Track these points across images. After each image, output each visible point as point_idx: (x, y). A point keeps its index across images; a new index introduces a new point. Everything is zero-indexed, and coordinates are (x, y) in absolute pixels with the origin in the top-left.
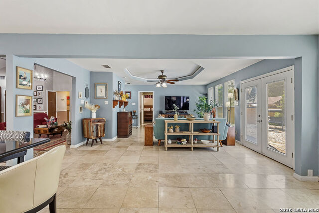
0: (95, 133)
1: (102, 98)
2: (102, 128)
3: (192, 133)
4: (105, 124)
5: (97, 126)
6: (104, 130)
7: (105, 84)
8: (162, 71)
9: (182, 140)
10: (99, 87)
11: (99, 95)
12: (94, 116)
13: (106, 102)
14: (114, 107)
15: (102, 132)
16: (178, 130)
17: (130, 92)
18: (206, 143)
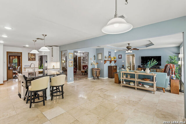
0: (95, 74)
1: (100, 59)
2: (99, 73)
3: (136, 80)
4: (100, 71)
5: (96, 72)
6: (100, 73)
7: (101, 53)
8: (129, 44)
9: (130, 83)
10: (99, 55)
11: (99, 58)
12: (96, 67)
13: (102, 61)
14: (105, 64)
15: (99, 74)
16: (129, 77)
17: (121, 55)
18: (147, 87)
